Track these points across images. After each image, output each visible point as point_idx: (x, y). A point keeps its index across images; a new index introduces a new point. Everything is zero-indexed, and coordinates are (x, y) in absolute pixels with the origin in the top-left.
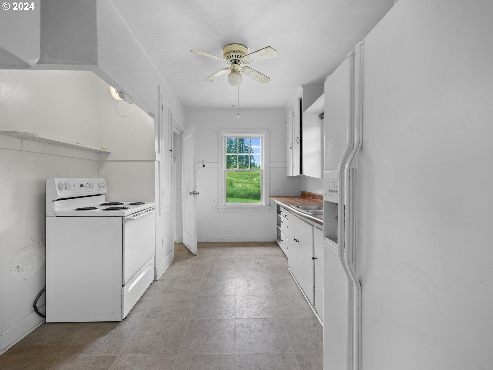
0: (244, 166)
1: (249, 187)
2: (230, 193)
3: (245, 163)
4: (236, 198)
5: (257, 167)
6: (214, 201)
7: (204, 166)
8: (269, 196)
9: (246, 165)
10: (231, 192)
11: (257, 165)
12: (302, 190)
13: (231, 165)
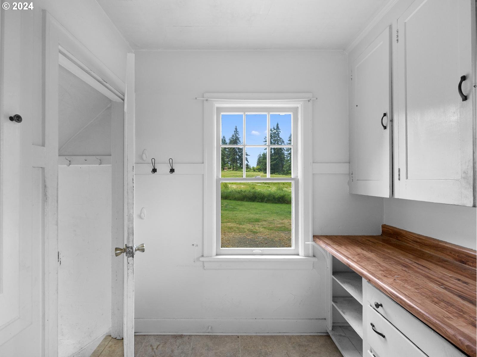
0: (238, 168)
1: (243, 188)
2: (225, 196)
3: (239, 165)
4: (230, 200)
5: (250, 169)
6: (195, 245)
7: (172, 171)
8: (314, 236)
9: (240, 166)
10: (225, 194)
11: (250, 166)
12: (384, 223)
13: (225, 167)
